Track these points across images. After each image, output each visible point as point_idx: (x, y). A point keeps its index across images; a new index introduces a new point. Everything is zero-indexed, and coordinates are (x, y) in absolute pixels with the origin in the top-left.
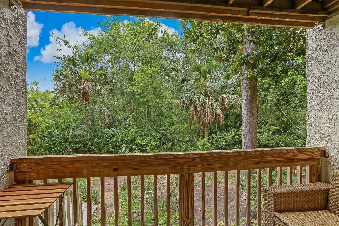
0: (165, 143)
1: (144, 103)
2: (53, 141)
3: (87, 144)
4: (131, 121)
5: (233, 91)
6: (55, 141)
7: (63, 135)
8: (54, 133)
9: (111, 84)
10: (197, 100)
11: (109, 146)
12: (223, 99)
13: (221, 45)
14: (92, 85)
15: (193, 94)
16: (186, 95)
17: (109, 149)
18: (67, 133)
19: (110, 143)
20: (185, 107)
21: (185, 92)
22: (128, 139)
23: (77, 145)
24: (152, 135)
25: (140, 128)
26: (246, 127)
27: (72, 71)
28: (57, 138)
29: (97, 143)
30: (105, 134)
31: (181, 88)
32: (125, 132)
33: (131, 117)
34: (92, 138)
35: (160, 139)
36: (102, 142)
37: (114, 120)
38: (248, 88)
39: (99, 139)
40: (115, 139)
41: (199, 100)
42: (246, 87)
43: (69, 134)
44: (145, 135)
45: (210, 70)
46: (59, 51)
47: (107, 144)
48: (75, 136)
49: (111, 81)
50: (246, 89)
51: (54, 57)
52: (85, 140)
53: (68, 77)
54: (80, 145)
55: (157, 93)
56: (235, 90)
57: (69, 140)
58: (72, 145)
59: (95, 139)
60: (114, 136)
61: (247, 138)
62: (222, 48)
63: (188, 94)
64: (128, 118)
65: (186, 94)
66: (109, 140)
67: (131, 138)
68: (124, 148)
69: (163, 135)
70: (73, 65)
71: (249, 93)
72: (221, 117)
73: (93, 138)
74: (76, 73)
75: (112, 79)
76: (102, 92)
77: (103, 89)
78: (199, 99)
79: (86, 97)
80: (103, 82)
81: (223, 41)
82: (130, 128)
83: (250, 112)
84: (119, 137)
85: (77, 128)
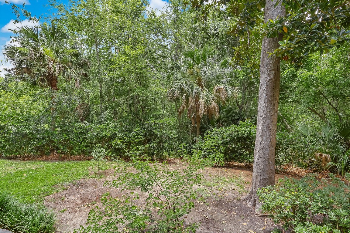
0: (151, 140)
1: (127, 93)
2: (5, 137)
3: (53, 142)
4: (110, 113)
5: (229, 81)
6: (9, 137)
7: (20, 129)
8: (7, 127)
9: (86, 67)
10: (190, 90)
11: (81, 143)
12: (219, 90)
13: (215, 30)
14: (60, 67)
15: (184, 83)
16: (177, 84)
17: (81, 147)
18: (25, 127)
19: (82, 140)
20: (174, 98)
21: (175, 80)
22: (105, 135)
23: (39, 143)
24: (135, 130)
25: (120, 121)
26: (265, 122)
27: (30, 47)
28: (11, 134)
29: (65, 140)
30: (76, 129)
31: (171, 76)
32: (102, 126)
33: (110, 108)
34: (59, 133)
35: (145, 135)
36: (72, 139)
37: (88, 112)
38: (271, 70)
39: (68, 135)
40: (89, 135)
41: (192, 91)
42: (268, 68)
43: (28, 128)
44: (126, 131)
45: (205, 56)
46: (16, 23)
47: (79, 142)
48: (37, 131)
49: (85, 64)
50: (267, 71)
51: (9, 30)
52: (49, 136)
53: (25, 55)
54: (43, 142)
55: (142, 80)
56: (231, 80)
57: (27, 136)
58: (33, 143)
59: (63, 135)
60: (88, 131)
61: (264, 138)
62: (217, 34)
63: (178, 82)
64: (106, 110)
65: (177, 82)
66: (81, 137)
67: (109, 134)
68: (99, 148)
69: (149, 130)
70: (34, 40)
71: (272, 77)
72: (216, 110)
73: (61, 134)
74: (36, 49)
75: (87, 62)
76: (73, 76)
77: (74, 73)
78: (192, 88)
79: (52, 82)
80: (75, 64)
81: (218, 26)
82: (108, 122)
83: (271, 103)
84: (94, 133)
85: (39, 121)
